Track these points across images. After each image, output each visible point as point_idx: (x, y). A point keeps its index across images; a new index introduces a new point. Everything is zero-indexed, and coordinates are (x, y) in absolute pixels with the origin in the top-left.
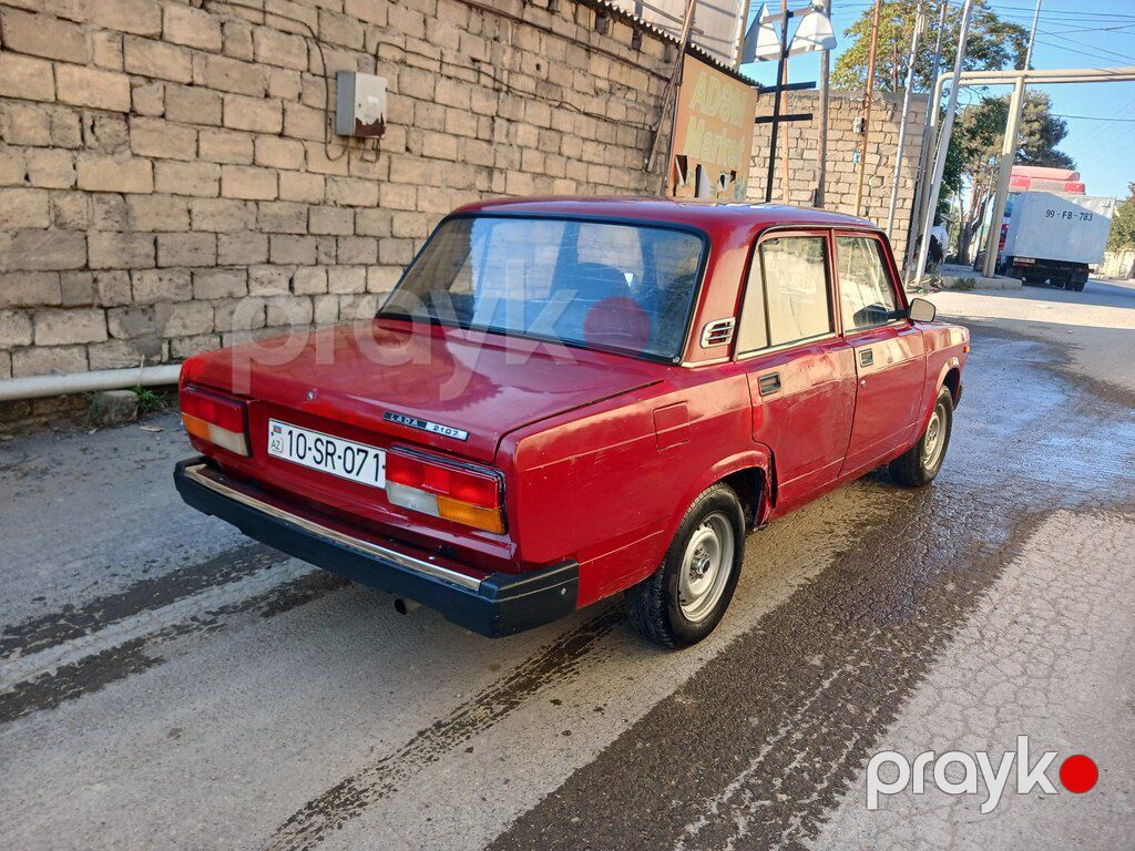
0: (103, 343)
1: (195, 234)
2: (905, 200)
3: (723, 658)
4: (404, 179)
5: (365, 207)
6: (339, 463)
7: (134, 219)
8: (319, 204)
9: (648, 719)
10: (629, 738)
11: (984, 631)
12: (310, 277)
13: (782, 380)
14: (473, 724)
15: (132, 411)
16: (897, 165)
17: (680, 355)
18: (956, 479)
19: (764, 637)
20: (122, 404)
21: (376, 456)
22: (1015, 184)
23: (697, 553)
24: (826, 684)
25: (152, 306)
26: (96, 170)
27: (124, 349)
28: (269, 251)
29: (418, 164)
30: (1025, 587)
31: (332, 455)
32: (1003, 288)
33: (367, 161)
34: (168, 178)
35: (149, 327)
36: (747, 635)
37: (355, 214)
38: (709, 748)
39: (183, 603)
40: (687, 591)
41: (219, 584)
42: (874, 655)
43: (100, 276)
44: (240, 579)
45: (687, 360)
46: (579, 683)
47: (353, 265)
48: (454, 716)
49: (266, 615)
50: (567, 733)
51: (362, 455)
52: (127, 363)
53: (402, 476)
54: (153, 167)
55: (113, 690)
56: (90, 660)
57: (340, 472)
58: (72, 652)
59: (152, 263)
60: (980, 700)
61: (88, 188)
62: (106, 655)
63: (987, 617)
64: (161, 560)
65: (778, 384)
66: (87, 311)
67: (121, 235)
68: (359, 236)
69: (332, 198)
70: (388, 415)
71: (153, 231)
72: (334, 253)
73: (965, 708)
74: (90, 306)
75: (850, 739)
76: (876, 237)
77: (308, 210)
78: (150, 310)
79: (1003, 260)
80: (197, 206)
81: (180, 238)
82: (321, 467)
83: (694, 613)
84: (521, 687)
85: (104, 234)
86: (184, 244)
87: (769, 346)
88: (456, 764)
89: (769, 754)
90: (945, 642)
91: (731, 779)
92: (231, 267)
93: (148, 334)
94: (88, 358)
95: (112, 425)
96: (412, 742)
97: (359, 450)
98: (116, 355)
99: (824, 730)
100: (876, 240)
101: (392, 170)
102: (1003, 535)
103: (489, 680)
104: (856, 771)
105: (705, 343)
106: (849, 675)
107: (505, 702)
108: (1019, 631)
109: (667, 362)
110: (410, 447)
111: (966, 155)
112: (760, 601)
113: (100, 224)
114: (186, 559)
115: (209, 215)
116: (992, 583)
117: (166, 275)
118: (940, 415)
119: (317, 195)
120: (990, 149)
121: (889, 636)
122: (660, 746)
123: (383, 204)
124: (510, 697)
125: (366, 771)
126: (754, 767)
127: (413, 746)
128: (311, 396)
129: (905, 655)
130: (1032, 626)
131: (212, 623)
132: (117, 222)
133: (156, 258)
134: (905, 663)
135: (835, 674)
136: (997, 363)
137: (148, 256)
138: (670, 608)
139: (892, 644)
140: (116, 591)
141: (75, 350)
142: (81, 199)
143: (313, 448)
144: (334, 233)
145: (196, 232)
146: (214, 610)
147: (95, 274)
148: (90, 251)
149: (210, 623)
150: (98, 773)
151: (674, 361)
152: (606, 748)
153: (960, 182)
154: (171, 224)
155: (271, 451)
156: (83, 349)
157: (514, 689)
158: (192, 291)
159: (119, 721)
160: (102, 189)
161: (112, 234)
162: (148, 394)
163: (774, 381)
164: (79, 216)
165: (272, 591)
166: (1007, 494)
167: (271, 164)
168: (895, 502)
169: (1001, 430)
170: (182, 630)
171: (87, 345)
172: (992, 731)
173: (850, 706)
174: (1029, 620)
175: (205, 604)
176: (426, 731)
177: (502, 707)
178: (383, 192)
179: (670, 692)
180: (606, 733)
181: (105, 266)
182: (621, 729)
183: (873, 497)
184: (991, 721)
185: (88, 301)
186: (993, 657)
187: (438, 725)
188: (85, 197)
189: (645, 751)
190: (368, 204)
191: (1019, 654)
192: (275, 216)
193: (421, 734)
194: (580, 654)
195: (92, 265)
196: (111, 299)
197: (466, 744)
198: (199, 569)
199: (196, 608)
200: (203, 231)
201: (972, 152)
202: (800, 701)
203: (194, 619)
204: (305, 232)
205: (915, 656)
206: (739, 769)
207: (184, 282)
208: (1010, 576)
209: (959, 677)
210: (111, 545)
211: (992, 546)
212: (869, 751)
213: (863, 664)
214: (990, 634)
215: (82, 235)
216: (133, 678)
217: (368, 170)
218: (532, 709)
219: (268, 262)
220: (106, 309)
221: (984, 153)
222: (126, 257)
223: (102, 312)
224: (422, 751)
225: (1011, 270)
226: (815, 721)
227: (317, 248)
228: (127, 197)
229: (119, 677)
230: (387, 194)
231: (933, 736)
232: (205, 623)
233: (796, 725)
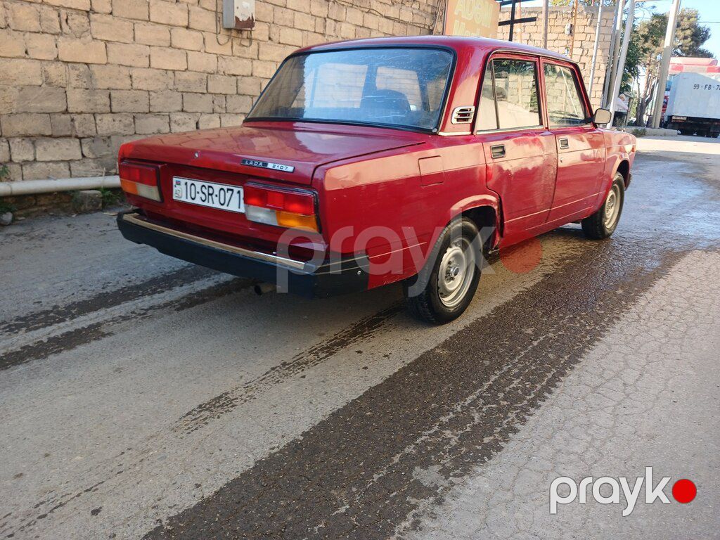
0: (79, 160)
1: (135, 92)
2: (599, 78)
3: (468, 330)
4: (268, 58)
5: (243, 76)
6: (216, 199)
7: (96, 80)
8: (214, 74)
9: (416, 362)
10: (404, 371)
11: (641, 314)
12: (209, 120)
13: (507, 150)
14: (306, 363)
15: (98, 203)
16: (594, 54)
17: (437, 127)
18: (626, 235)
19: (495, 319)
20: (92, 199)
21: (239, 192)
22: (673, 69)
23: (449, 263)
24: (535, 343)
25: (109, 137)
26: (70, 49)
27: (93, 164)
28: (183, 103)
29: (277, 48)
30: (669, 291)
31: (211, 195)
32: (665, 135)
33: (244, 46)
34: (116, 54)
35: (108, 151)
36: (484, 317)
37: (237, 80)
38: (456, 376)
39: (127, 304)
40: (444, 287)
41: (149, 295)
42: (567, 328)
43: (75, 117)
44: (163, 292)
45: (443, 130)
46: (374, 342)
47: (237, 114)
48: (294, 359)
49: (178, 310)
50: (366, 368)
51: (230, 192)
52: (94, 173)
53: (254, 201)
54: (106, 47)
55: (81, 349)
56: (68, 334)
57: (217, 205)
58: (57, 330)
59: (109, 109)
60: (636, 351)
61: (65, 60)
62: (78, 332)
63: (644, 307)
64: (114, 283)
65: (503, 152)
66: (68, 139)
67: (88, 91)
68: (240, 95)
69: (222, 70)
70: (244, 161)
71: (108, 89)
72: (224, 106)
73: (626, 355)
74: (70, 136)
75: (550, 372)
76: (572, 67)
77: (207, 77)
78: (108, 140)
79: (666, 119)
80: (135, 73)
81: (125, 93)
82: (205, 204)
83: (450, 302)
84: (337, 344)
85: (77, 90)
86: (128, 97)
87: (498, 128)
88: (294, 384)
89: (496, 380)
90: (615, 321)
91: (471, 393)
92: (159, 114)
93: (107, 155)
94: (70, 170)
95: (86, 212)
96: (267, 373)
97: (228, 190)
98: (87, 168)
99: (533, 368)
100: (571, 69)
101: (260, 51)
102: (657, 264)
103: (316, 341)
104: (553, 389)
105: (454, 121)
106: (551, 338)
107: (327, 352)
108: (665, 314)
109: (429, 132)
110: (259, 181)
111: (641, 52)
112: (494, 300)
113: (74, 83)
114: (130, 282)
115: (144, 80)
116: (648, 289)
117: (118, 118)
118: (616, 192)
119: (212, 68)
120: (658, 49)
121: (578, 318)
122: (425, 375)
123: (255, 74)
124: (330, 350)
125: (237, 388)
126: (486, 387)
127: (267, 375)
128: (197, 155)
129: (588, 328)
130: (672, 311)
131: (144, 314)
132: (85, 82)
133: (110, 106)
134: (588, 332)
135: (541, 338)
136: (659, 174)
137: (105, 105)
138: (432, 294)
139: (580, 322)
140: (85, 298)
141: (62, 165)
142: (62, 67)
143: (200, 192)
144: (224, 93)
145: (136, 90)
146: (145, 308)
147: (73, 116)
148: (68, 100)
149: (143, 314)
150: (70, 390)
151: (433, 131)
152: (390, 376)
153: (637, 70)
154: (119, 85)
155: (175, 197)
156: (66, 164)
157: (333, 346)
158: (135, 128)
159: (85, 364)
160: (75, 61)
161: (82, 90)
162: (108, 193)
163: (501, 150)
164: (60, 78)
165: (183, 298)
166: (660, 242)
167: (182, 47)
168: (586, 248)
169: (658, 209)
170: (125, 318)
171: (69, 162)
172: (644, 367)
173: (550, 355)
174: (672, 309)
175: (140, 305)
176: (276, 367)
177: (325, 355)
178: (255, 66)
179: (433, 347)
180: (391, 368)
181: (79, 111)
182: (400, 366)
183: (571, 245)
184: (643, 362)
185: (69, 133)
186: (646, 328)
187: (284, 364)
188: (64, 66)
189: (414, 378)
190: (245, 74)
191: (663, 326)
192: (186, 81)
193: (273, 369)
194: (375, 328)
195: (70, 110)
196: (83, 132)
197: (302, 374)
198: (138, 287)
199: (134, 307)
200: (140, 90)
201: (645, 51)
202: (518, 352)
203: (133, 312)
204: (205, 91)
205: (595, 329)
206: (475, 388)
207: (129, 122)
208: (660, 285)
209: (622, 339)
210: (83, 274)
211: (648, 270)
212: (562, 378)
213: (560, 333)
214: (644, 316)
215: (63, 90)
216: (93, 343)
217: (244, 51)
218: (343, 356)
219: (182, 111)
220: (80, 139)
221: (653, 52)
222: (92, 106)
223: (78, 140)
224: (273, 378)
225: (671, 125)
226: (527, 363)
227: (213, 102)
228: (90, 66)
229: (85, 342)
230: (257, 67)
231: (604, 370)
232: (140, 314)
233: (514, 365)
